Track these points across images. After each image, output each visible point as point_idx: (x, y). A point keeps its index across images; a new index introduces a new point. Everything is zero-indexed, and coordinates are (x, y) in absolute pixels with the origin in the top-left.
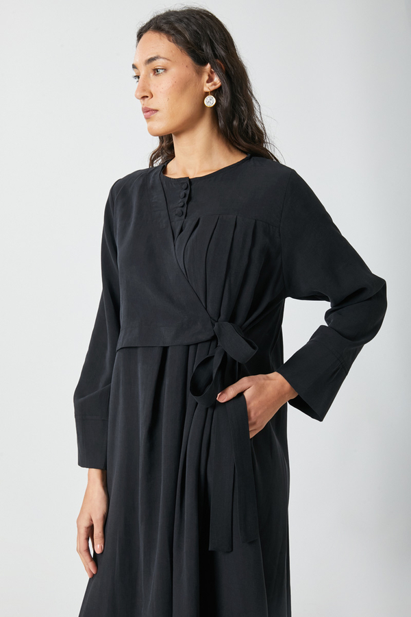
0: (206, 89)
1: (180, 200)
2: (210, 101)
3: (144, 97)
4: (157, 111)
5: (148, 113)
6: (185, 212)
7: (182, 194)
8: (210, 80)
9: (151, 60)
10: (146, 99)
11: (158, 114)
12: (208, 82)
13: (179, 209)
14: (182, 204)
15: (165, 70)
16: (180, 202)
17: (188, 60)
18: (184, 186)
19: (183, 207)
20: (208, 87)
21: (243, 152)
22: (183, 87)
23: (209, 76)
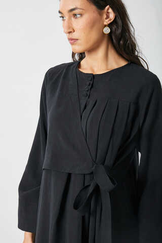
0: (105, 23)
1: (86, 87)
2: (107, 30)
3: (70, 33)
4: (77, 40)
5: (72, 41)
6: (89, 94)
7: (88, 83)
8: (108, 17)
9: (72, 10)
10: (71, 33)
11: (79, 41)
12: (106, 19)
13: (85, 92)
14: (87, 89)
15: (81, 15)
16: (86, 88)
17: (94, 8)
18: (90, 79)
19: (88, 91)
20: (107, 22)
21: (127, 60)
22: (92, 25)
23: (106, 15)
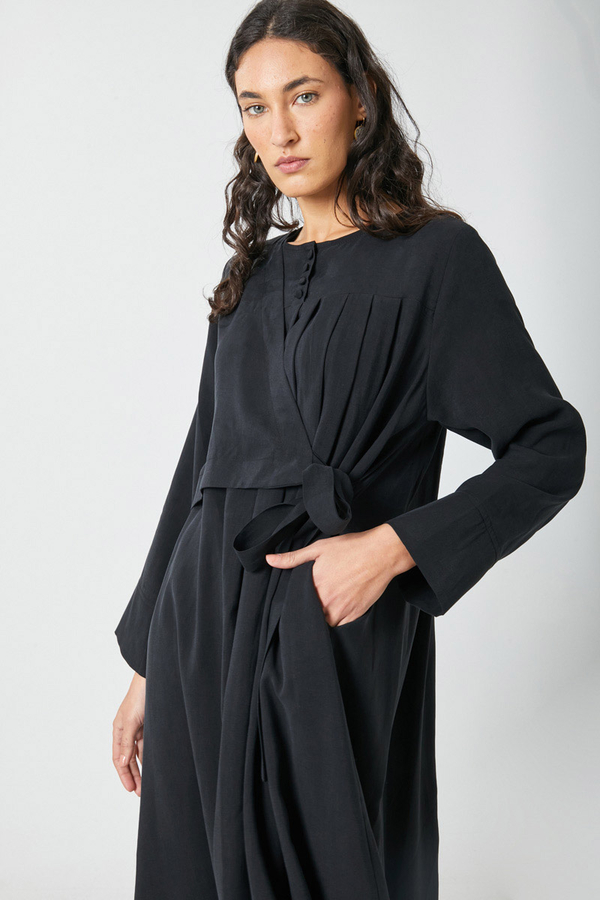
1: (302, 275)
3: (290, 142)
5: (293, 165)
6: (305, 291)
7: (304, 267)
9: (294, 85)
11: (310, 165)
13: (300, 287)
16: (301, 278)
18: (310, 254)
19: (304, 284)
